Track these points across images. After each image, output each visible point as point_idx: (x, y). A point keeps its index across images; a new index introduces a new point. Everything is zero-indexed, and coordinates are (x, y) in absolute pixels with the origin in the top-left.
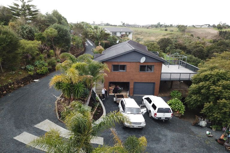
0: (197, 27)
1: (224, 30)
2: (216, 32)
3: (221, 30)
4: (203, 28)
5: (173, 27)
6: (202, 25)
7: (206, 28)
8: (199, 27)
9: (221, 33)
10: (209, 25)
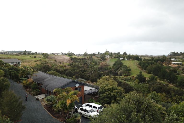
0: (55, 54)
1: (73, 57)
2: (68, 58)
3: (71, 57)
4: (59, 55)
5: (38, 54)
6: (58, 53)
7: (61, 55)
8: (57, 54)
9: (71, 59)
10: (62, 53)
